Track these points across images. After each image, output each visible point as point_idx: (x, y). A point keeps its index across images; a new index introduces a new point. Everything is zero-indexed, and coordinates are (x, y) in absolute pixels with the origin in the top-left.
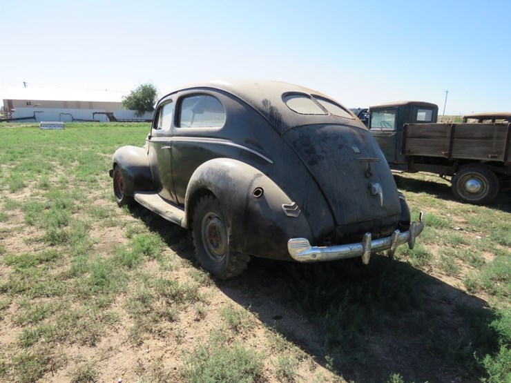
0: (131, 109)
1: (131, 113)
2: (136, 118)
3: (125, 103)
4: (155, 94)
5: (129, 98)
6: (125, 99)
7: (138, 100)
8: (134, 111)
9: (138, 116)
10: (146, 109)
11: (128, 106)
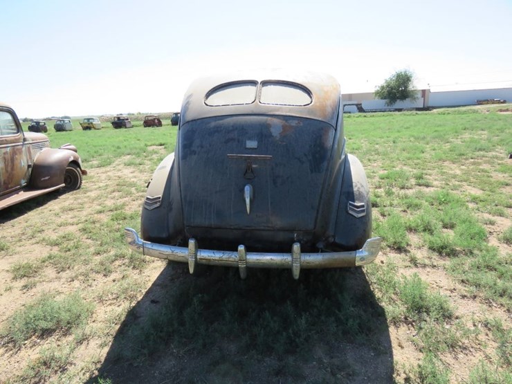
0: (382, 99)
1: (382, 103)
2: (386, 107)
3: (377, 93)
4: (410, 81)
5: (383, 88)
6: (378, 88)
7: (392, 89)
8: (384, 101)
9: (388, 105)
10: (398, 98)
11: (379, 96)
